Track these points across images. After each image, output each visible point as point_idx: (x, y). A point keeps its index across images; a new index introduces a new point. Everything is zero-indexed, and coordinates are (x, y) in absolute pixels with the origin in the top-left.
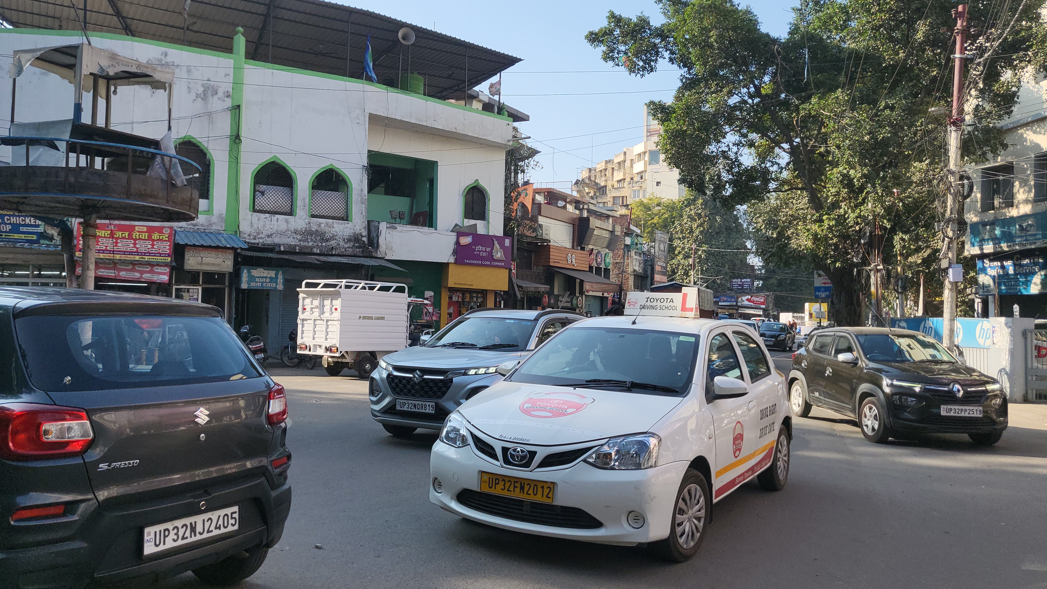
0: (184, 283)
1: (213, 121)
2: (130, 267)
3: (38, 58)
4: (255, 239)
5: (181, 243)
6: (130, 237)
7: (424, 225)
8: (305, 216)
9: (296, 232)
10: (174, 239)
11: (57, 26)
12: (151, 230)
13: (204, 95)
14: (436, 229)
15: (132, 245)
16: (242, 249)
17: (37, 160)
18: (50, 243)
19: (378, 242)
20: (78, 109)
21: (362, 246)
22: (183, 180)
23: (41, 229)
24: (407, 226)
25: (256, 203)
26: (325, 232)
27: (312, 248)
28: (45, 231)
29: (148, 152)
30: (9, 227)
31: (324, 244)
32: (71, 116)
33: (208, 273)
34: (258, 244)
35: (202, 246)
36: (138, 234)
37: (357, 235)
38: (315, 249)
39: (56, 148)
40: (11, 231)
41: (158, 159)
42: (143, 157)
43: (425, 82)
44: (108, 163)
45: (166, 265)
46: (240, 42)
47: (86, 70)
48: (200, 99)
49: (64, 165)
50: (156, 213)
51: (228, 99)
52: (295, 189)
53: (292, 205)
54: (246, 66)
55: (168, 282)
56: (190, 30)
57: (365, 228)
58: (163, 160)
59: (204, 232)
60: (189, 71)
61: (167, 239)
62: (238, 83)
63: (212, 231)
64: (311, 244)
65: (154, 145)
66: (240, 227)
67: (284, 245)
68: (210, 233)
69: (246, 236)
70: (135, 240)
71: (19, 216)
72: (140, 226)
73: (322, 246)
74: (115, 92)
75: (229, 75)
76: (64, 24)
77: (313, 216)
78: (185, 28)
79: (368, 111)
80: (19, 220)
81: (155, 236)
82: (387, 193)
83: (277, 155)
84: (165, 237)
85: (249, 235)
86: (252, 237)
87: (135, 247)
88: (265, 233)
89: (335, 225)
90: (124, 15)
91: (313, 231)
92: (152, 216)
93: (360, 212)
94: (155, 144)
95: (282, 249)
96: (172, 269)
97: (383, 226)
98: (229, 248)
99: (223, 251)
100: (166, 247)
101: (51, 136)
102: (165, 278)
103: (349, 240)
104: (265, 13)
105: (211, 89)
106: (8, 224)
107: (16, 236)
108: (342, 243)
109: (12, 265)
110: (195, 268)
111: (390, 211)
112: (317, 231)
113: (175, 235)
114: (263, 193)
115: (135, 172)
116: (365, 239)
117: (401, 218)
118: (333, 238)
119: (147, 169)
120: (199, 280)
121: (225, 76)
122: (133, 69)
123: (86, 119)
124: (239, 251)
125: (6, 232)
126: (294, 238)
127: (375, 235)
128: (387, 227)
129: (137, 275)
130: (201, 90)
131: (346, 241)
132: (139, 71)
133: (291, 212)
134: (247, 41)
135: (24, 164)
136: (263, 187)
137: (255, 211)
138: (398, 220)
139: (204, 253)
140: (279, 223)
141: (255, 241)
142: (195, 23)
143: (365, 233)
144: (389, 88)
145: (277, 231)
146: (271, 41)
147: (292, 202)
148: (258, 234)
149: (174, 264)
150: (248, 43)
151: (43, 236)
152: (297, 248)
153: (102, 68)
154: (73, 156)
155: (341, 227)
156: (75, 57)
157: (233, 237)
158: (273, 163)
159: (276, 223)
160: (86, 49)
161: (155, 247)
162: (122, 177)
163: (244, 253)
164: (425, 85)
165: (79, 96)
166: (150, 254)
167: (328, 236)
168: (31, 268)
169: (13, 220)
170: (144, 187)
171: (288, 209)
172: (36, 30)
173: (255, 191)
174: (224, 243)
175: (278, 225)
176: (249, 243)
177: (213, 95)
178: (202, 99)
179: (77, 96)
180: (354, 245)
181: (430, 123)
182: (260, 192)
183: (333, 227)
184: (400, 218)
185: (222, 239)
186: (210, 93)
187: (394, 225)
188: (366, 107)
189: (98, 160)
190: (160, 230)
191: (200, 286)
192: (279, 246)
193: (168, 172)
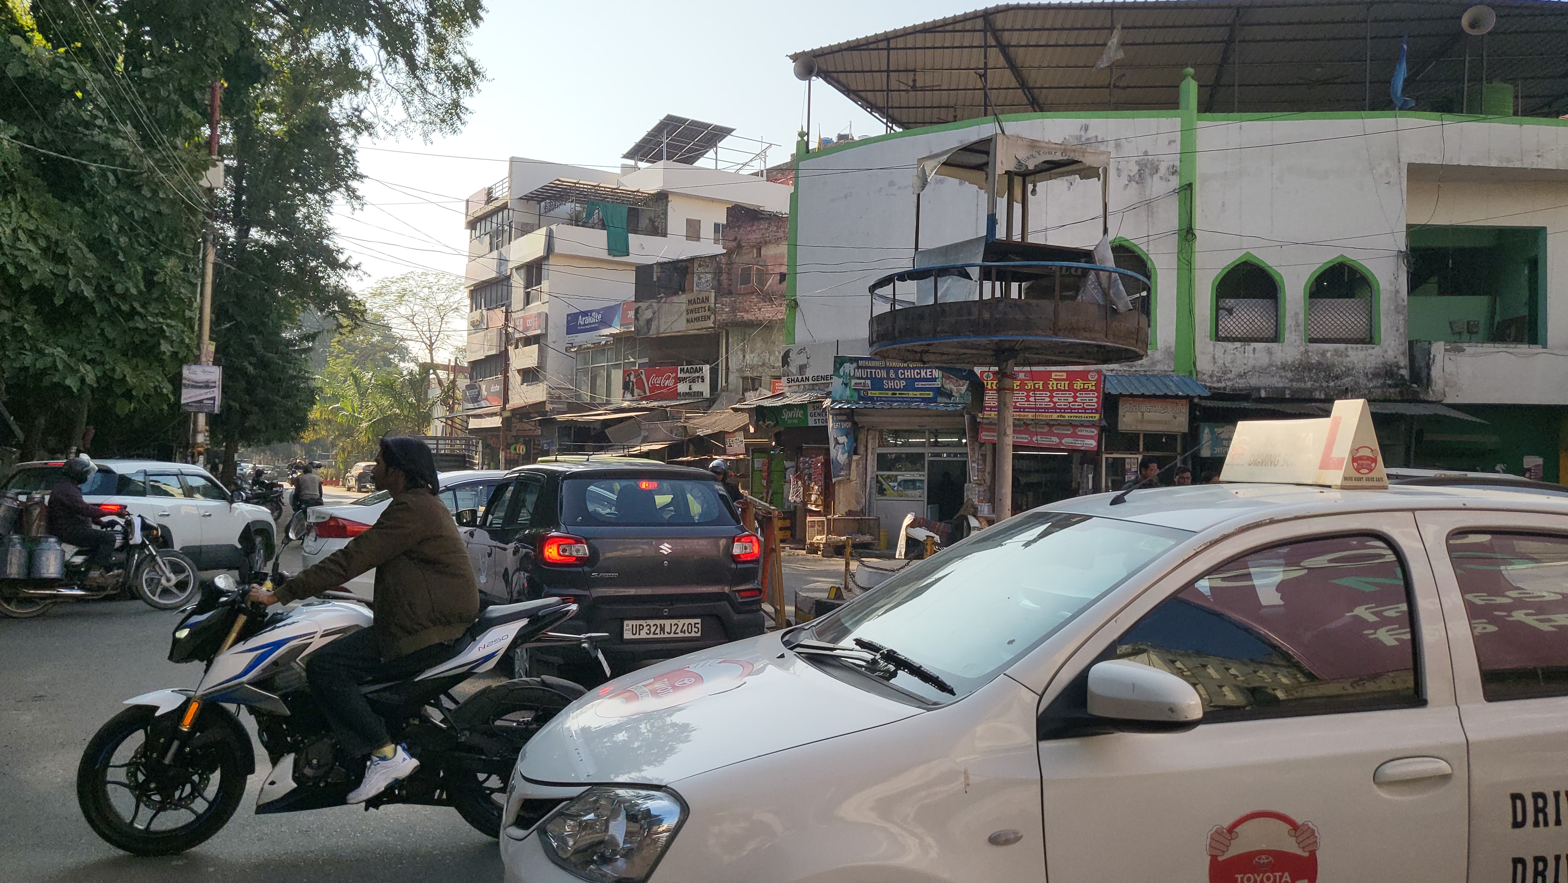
0: (1117, 451)
1: (1152, 212)
2: (1046, 429)
3: (944, 164)
4: (1219, 381)
5: (1114, 392)
6: (1045, 388)
7: (1518, 340)
8: (1298, 342)
9: (1284, 367)
10: (1104, 388)
11: (951, 118)
12: (1072, 377)
13: (1140, 176)
14: (1545, 346)
15: (1048, 399)
16: (1200, 397)
17: (945, 295)
18: (947, 401)
19: (1429, 374)
20: (992, 221)
21: (1400, 383)
22: (1126, 302)
23: (937, 384)
24: (1485, 345)
25: (1220, 328)
26: (1334, 365)
27: (1311, 390)
28: (942, 386)
29: (1077, 268)
30: (903, 383)
31: (1332, 384)
32: (983, 232)
33: (1150, 435)
34: (1225, 388)
35: (1143, 396)
36: (1055, 382)
37: (1390, 366)
38: (1317, 393)
39: (968, 276)
40: (905, 388)
41: (1092, 276)
42: (1071, 275)
43: (1516, 91)
44: (1027, 289)
45: (1093, 425)
46: (1190, 90)
47: (1000, 169)
48: (1133, 183)
49: (977, 298)
50: (1087, 352)
51: (1174, 176)
52: (1281, 301)
53: (1276, 326)
54: (1200, 124)
55: (1096, 449)
56: (1118, 87)
57: (1403, 354)
58: (1098, 277)
59: (1145, 375)
60: (1118, 146)
61: (1094, 388)
62: (1188, 152)
63: (1156, 373)
64: (1309, 384)
65: (1086, 257)
66: (1198, 364)
67: (1265, 388)
68: (1153, 376)
69: (1206, 377)
70: (1052, 391)
71: (914, 368)
72: (1058, 371)
73: (1328, 387)
74: (1034, 192)
75: (1174, 141)
76: (959, 113)
77: (1312, 341)
78: (1112, 86)
79: (1405, 160)
80: (913, 374)
81: (1078, 384)
82: (1442, 292)
83: (1250, 251)
84: (1091, 385)
85: (1211, 376)
86: (1215, 379)
87: (1051, 401)
88: (1235, 371)
89: (1350, 353)
90: (1031, 85)
91: (1312, 364)
92: (1080, 357)
93: (1395, 329)
94: (1087, 255)
95: (1263, 394)
96: (1102, 429)
97: (1438, 348)
98: (1181, 397)
99: (1173, 403)
100: (1092, 400)
101: (960, 263)
102: (1093, 443)
103: (1376, 375)
104: (1226, 38)
105: (1149, 166)
106: (902, 379)
107: (911, 394)
108: (1363, 381)
109: (906, 431)
110: (1133, 428)
111: (1451, 323)
112: (1319, 363)
113: (1104, 382)
114: (1230, 311)
115: (1063, 298)
116: (1404, 372)
117: (1470, 332)
118: (1348, 372)
119: (1077, 292)
120: (1138, 445)
121: (1170, 143)
122: (1058, 157)
123: (1001, 233)
124: (1196, 400)
125: (900, 389)
126: (1281, 377)
127: (1423, 364)
128: (1446, 350)
129: (1056, 440)
130: (1135, 169)
131: (1370, 376)
132: (1065, 158)
133: (1276, 337)
134: (1200, 86)
135: (931, 302)
136: (1230, 302)
137: (1218, 338)
138: (1466, 335)
139: (1145, 406)
140: (1257, 355)
141: (1220, 385)
142: (1124, 75)
143: (1404, 361)
144: (1446, 116)
145: (1254, 367)
146: (1237, 78)
147: (1277, 321)
148: (1225, 373)
149: (1104, 423)
150: (1203, 89)
151: (940, 392)
152: (1287, 392)
153: (1019, 162)
154: (987, 285)
155: (1362, 354)
156: (987, 153)
157: (1188, 381)
158: (1246, 263)
159: (1251, 355)
160: (1000, 140)
161: (1078, 400)
162: (1047, 305)
163: (1204, 403)
164: (1516, 97)
165: (992, 204)
166: (1071, 410)
167: (1338, 370)
168: (927, 434)
169: (908, 374)
170: (1076, 318)
171: (1270, 333)
172: (929, 128)
173: (1218, 309)
174: (1174, 390)
175: (1255, 359)
176: (1210, 388)
177: (1152, 175)
178: (1137, 183)
179: (991, 205)
180: (1385, 383)
181: (1532, 162)
182: (1227, 310)
183: (1347, 356)
184: (1468, 332)
185: (1171, 383)
186: (1147, 171)
187: (1460, 344)
188: (1402, 155)
189: (1015, 286)
190: (1084, 376)
191: (1140, 453)
192: (1258, 389)
193: (1105, 294)
